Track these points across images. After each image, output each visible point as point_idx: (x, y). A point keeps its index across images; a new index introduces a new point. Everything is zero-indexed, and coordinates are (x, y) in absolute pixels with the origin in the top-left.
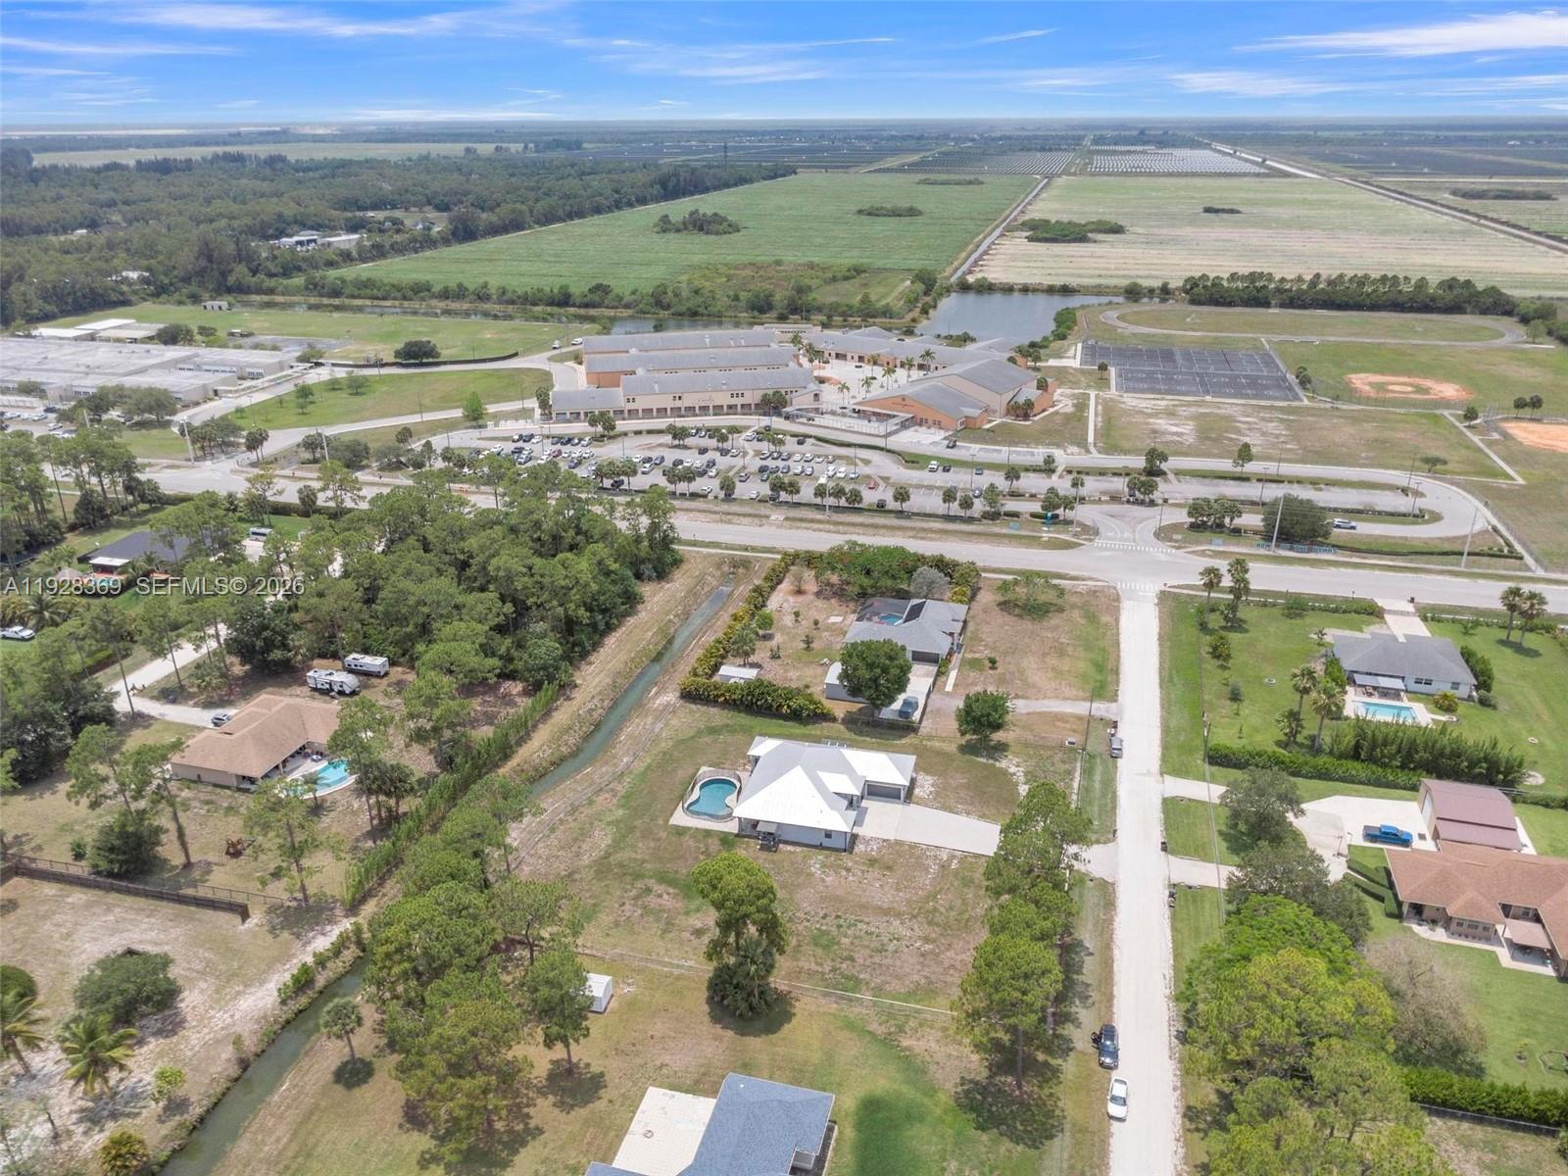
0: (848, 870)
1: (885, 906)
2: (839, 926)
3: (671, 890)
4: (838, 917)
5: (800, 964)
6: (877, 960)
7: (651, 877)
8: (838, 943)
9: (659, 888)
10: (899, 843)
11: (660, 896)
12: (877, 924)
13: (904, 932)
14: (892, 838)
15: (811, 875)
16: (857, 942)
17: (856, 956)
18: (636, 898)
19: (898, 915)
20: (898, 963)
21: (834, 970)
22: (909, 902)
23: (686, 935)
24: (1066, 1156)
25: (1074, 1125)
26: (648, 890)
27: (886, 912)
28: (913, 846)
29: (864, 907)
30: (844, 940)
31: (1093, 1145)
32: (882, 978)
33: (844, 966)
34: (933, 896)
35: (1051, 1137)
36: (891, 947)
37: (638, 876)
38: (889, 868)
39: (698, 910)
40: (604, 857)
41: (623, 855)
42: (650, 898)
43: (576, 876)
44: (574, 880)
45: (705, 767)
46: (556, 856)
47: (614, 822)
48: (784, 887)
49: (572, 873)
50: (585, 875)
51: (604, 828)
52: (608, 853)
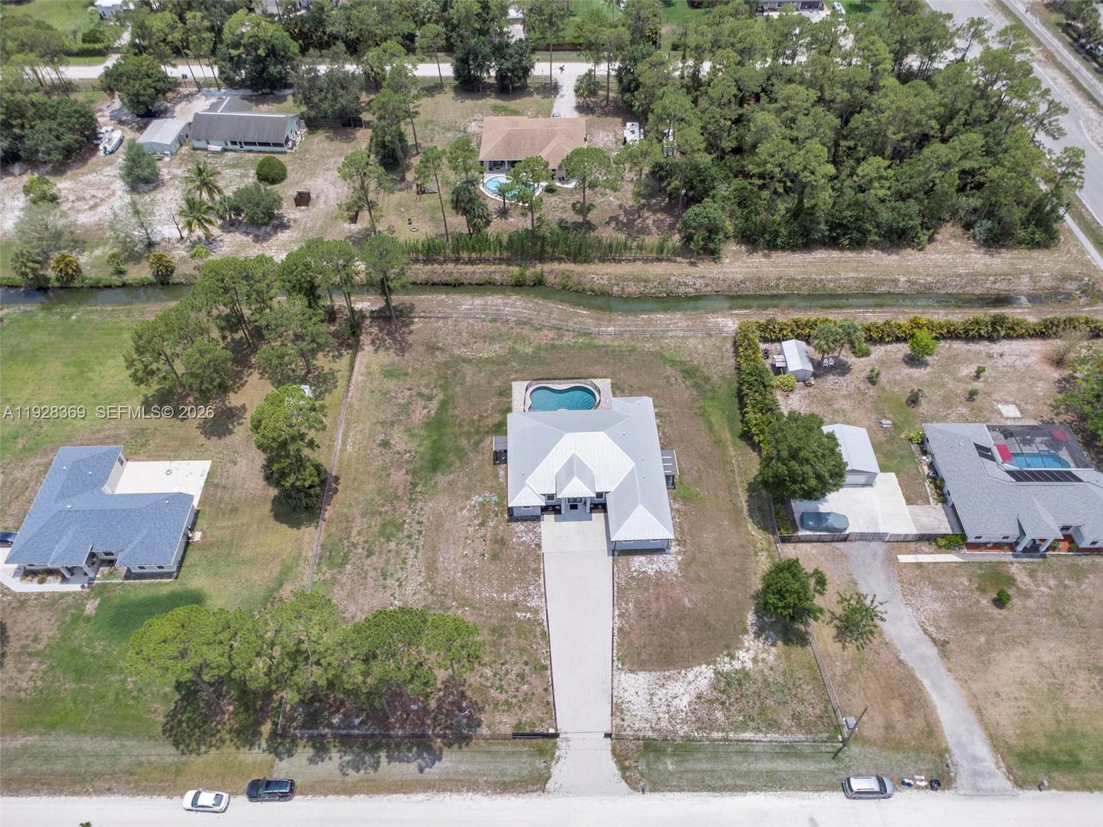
0: (482, 524)
1: (439, 565)
2: (409, 537)
3: (433, 412)
4: (420, 533)
5: (358, 520)
6: (372, 574)
7: (445, 395)
8: (388, 540)
9: (434, 405)
10: (539, 558)
11: (425, 408)
12: (415, 562)
13: (409, 590)
14: (545, 549)
15: (468, 498)
16: (393, 553)
17: (374, 558)
18: (420, 395)
19: (430, 579)
20: (369, 591)
21: (355, 545)
22: (452, 583)
23: (382, 437)
24: (153, 759)
25: (184, 764)
26: (430, 398)
27: (431, 567)
28: (538, 572)
29: (434, 548)
30: (392, 545)
31: (161, 781)
32: (348, 583)
33: (360, 551)
34: (464, 602)
35: (176, 745)
36: (389, 582)
37: (444, 388)
38: (495, 557)
39: (412, 436)
40: (464, 361)
41: (468, 370)
42: (421, 403)
43: (438, 353)
44: (433, 353)
45: (609, 381)
46: (460, 334)
47: (513, 351)
48: (450, 483)
49: (441, 349)
50: (440, 357)
51: (504, 348)
52: (470, 361)
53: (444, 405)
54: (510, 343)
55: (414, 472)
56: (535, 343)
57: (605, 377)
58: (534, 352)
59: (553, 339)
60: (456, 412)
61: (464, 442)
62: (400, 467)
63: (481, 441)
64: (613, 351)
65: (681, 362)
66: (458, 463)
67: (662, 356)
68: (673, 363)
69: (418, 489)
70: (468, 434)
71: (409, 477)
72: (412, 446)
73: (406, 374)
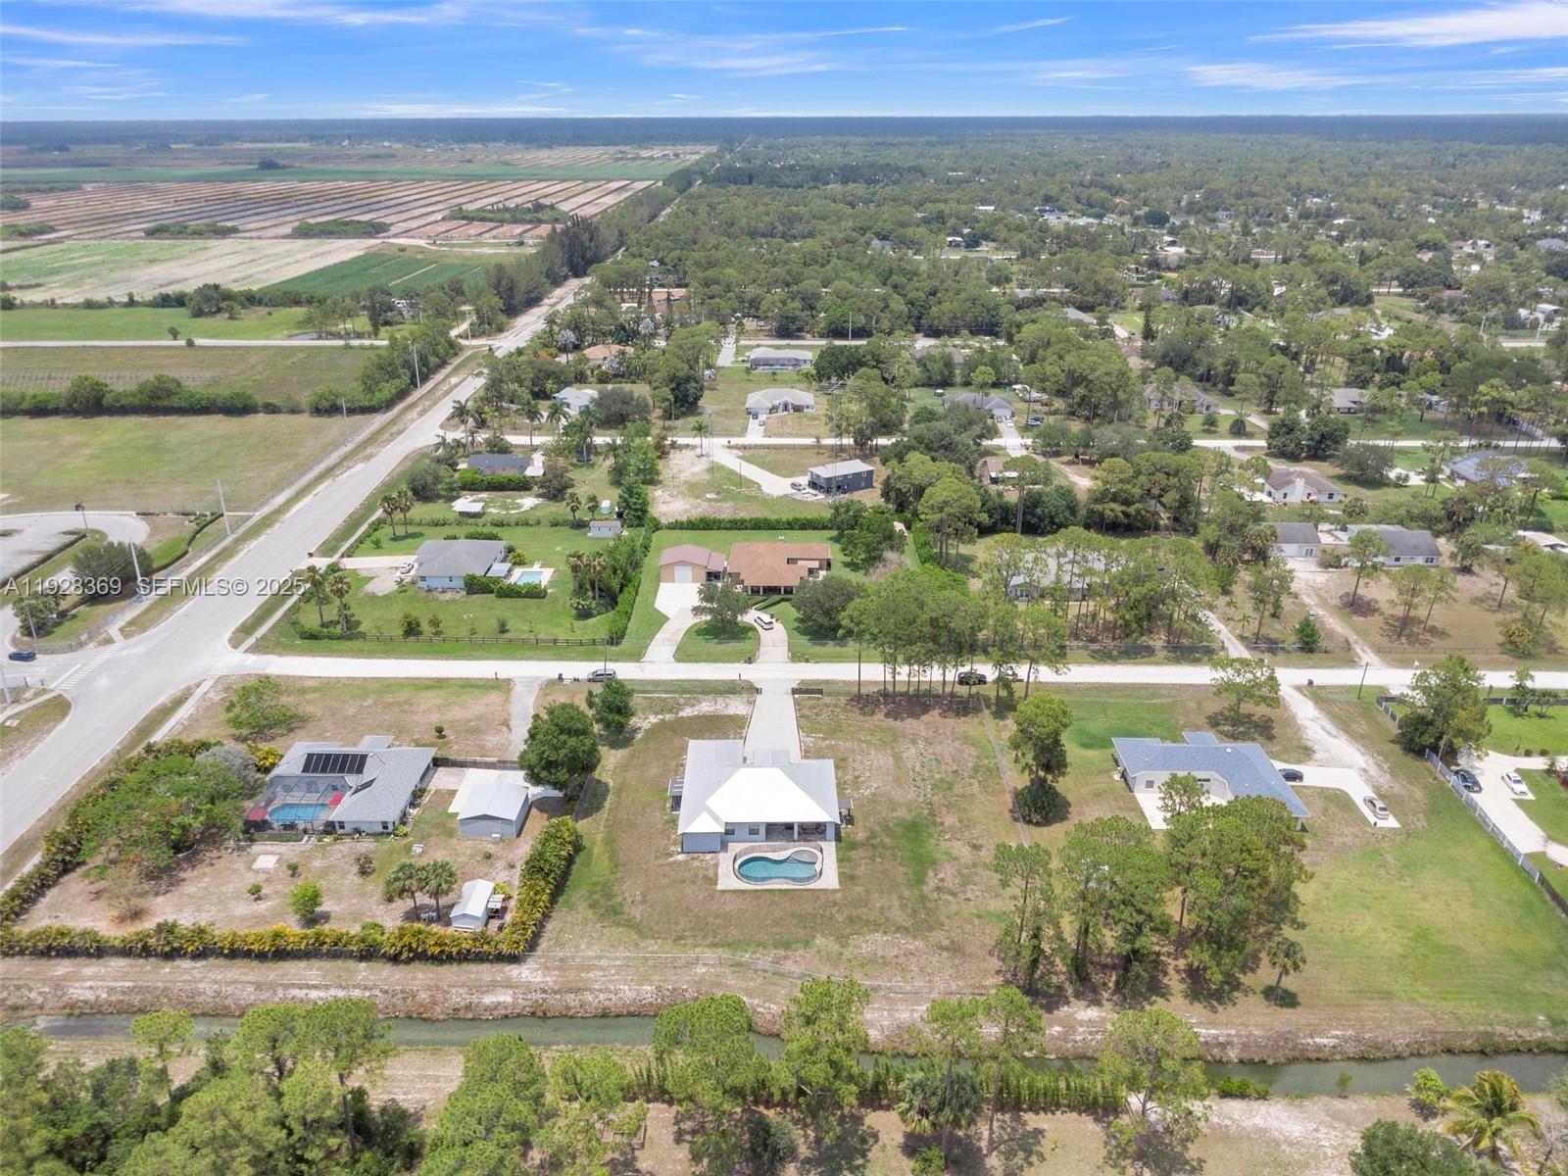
2: (924, 780)
4: (915, 781)
5: (977, 792)
6: (949, 761)
11: (942, 880)
13: (913, 751)
19: (896, 754)
20: (946, 753)
21: (972, 777)
30: (937, 776)
33: (965, 774)
34: (864, 741)
36: (932, 756)
37: (923, 898)
40: (906, 929)
41: (898, 915)
42: (948, 884)
43: (946, 943)
44: (953, 942)
45: (720, 887)
46: (922, 969)
47: (842, 940)
48: (894, 810)
49: (941, 947)
50: (940, 936)
51: (855, 947)
52: (898, 930)
53: (921, 880)
54: (847, 955)
55: (935, 824)
56: (813, 951)
57: (724, 891)
58: (814, 937)
59: (786, 957)
60: (903, 869)
61: (887, 841)
62: (951, 828)
63: (868, 838)
64: (705, 937)
65: (618, 924)
66: (891, 824)
67: (640, 933)
68: (630, 924)
69: (926, 811)
70: (884, 846)
71: (939, 820)
72: (944, 845)
73: (979, 917)
